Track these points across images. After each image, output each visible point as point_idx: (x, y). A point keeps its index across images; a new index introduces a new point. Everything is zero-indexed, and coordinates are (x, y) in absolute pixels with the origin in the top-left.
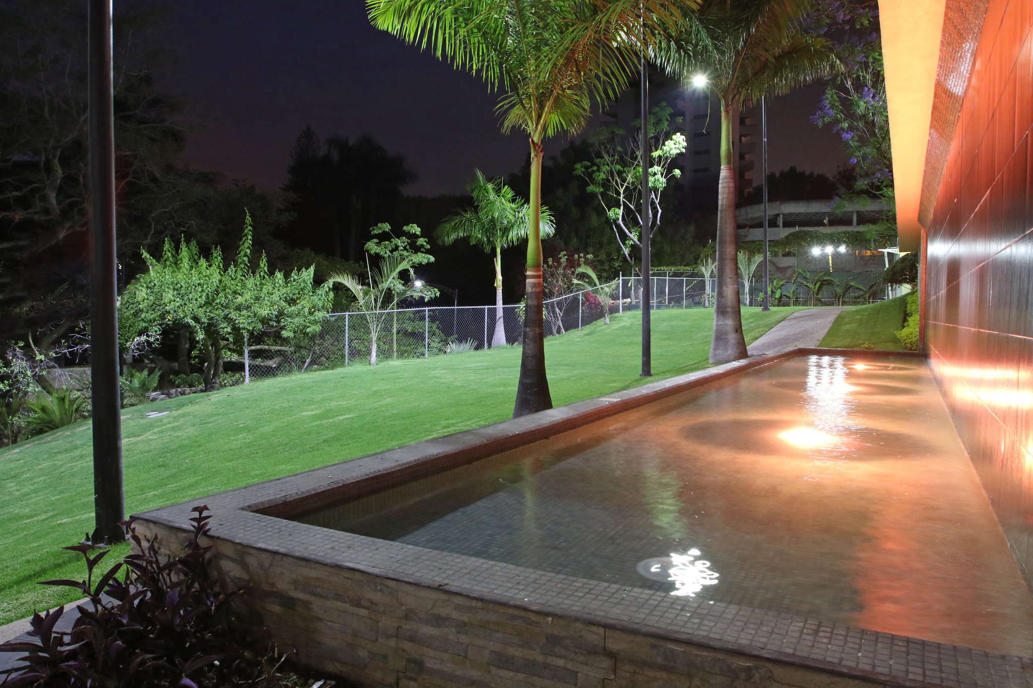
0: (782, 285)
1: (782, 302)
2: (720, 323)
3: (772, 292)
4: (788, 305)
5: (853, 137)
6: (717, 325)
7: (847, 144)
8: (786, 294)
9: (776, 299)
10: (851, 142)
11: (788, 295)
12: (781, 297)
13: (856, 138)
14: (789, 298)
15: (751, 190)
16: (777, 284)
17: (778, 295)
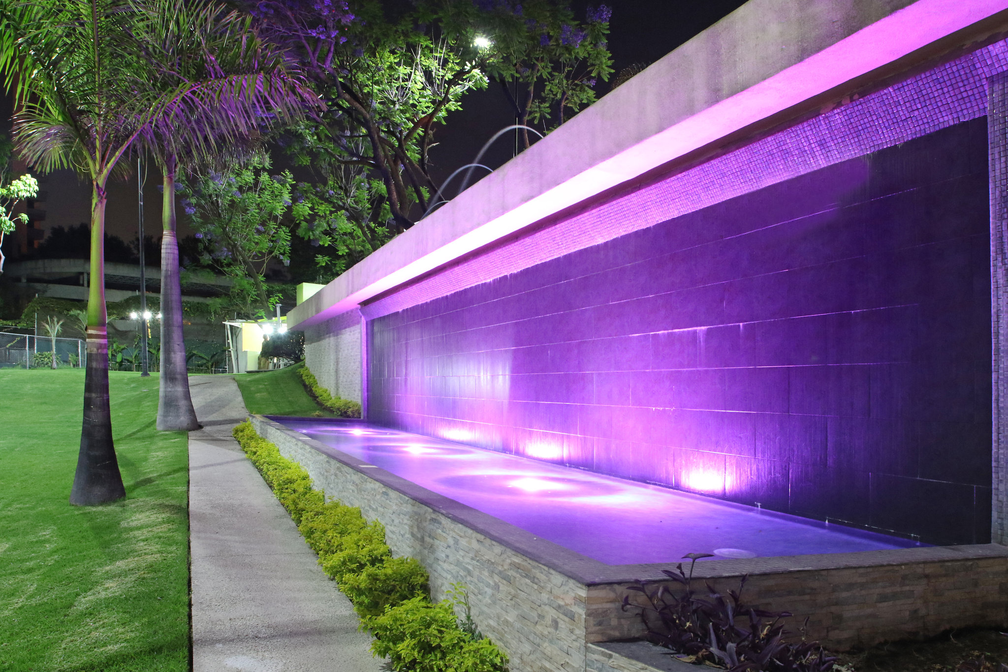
0: (123, 349)
1: (123, 366)
2: (169, 389)
3: (113, 355)
4: (130, 369)
5: (196, 213)
6: (165, 392)
7: (189, 217)
8: (128, 358)
9: (117, 362)
10: (194, 217)
11: (130, 359)
12: (122, 362)
13: (198, 214)
14: (131, 362)
15: (42, 241)
16: (118, 347)
17: (119, 359)
